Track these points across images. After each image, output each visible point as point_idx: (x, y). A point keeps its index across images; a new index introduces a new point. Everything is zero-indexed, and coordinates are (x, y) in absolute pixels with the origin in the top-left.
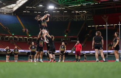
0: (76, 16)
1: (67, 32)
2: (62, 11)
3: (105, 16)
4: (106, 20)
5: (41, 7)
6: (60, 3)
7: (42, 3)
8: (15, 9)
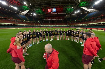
0: (41, 17)
4: (47, 18)
5: (32, 14)
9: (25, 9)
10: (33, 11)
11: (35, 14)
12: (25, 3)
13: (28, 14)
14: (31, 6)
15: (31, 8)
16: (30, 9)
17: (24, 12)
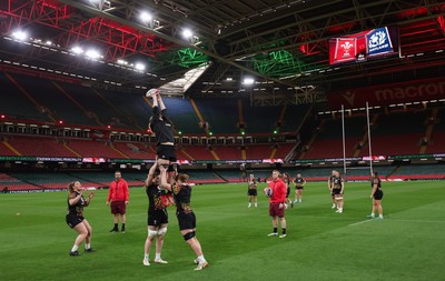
0: (296, 96)
1: (279, 125)
2: (269, 88)
3: (349, 93)
4: (351, 100)
5: (230, 82)
6: (262, 73)
7: (229, 74)
8: (186, 87)
9: (185, 64)
10: (232, 67)
11: (248, 81)
12: (187, 33)
13: (204, 87)
14: (219, 41)
15: (221, 54)
16: (212, 59)
17: (182, 76)
